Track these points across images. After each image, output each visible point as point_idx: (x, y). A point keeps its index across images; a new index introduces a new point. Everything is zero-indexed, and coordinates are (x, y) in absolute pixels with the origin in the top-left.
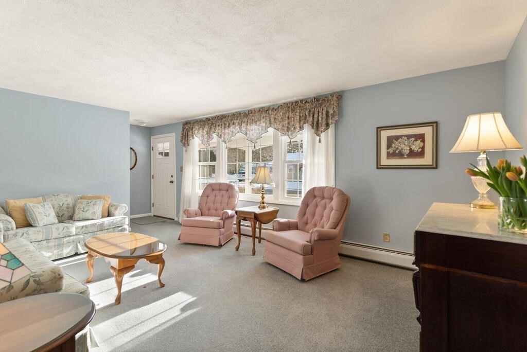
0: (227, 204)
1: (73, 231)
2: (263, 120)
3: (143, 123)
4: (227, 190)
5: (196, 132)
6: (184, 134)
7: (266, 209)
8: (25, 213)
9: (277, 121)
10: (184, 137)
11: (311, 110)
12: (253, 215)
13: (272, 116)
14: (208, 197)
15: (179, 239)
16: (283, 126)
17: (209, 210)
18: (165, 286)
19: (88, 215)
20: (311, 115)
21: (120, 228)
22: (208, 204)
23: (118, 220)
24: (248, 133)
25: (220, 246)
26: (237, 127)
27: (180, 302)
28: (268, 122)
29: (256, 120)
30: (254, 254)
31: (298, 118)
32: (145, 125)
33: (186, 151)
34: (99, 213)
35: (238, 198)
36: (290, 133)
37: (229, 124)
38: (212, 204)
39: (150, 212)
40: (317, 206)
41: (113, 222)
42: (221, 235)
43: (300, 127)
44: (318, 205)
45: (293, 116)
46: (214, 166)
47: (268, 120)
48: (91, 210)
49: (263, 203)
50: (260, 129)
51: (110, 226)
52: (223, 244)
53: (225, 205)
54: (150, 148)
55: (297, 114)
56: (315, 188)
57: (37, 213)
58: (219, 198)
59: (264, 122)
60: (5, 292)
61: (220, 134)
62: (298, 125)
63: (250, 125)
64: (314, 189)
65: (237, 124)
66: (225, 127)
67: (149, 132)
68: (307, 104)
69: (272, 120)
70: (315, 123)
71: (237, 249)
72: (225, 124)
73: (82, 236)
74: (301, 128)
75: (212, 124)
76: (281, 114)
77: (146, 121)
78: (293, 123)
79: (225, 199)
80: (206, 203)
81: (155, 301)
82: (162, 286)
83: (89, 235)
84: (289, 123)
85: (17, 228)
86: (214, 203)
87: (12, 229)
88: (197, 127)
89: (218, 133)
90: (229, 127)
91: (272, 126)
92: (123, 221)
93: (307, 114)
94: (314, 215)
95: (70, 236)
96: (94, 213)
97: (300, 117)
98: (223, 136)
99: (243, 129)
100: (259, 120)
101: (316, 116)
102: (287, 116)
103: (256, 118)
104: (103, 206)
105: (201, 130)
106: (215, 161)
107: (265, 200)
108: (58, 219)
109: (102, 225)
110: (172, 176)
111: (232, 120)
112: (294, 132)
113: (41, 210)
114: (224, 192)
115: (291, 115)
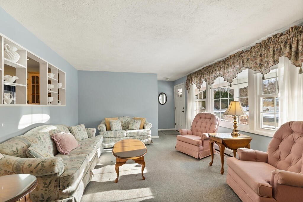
0: (210, 129)
1: (125, 134)
2: (238, 63)
3: (168, 79)
4: (210, 119)
5: (193, 80)
6: (187, 82)
7: (239, 137)
8: (110, 124)
9: (250, 61)
10: (187, 84)
11: (288, 41)
12: (221, 140)
13: (245, 57)
14: (197, 122)
15: (175, 148)
16: (256, 64)
17: (197, 131)
18: (146, 180)
19: (134, 127)
20: (288, 46)
21: (147, 136)
22: (197, 127)
23: (146, 131)
24: (225, 75)
25: (199, 159)
26: (217, 72)
27: (143, 196)
28: (241, 63)
29: (232, 64)
30: (222, 173)
31: (272, 53)
32: (168, 80)
33: (188, 93)
34: (138, 127)
35: (218, 125)
36: (263, 69)
37: (212, 71)
38: (199, 128)
39: (174, 128)
40: (294, 142)
41: (143, 132)
42: (199, 151)
43: (274, 62)
44: (296, 141)
45: (266, 52)
46: (205, 101)
47: (241, 61)
48: (135, 125)
49: (236, 131)
50: (235, 70)
51: (142, 134)
52: (201, 158)
53: (208, 129)
54: (174, 93)
55: (271, 49)
56: (292, 122)
57: (113, 125)
58: (204, 124)
59: (238, 64)
60: (28, 167)
61: (206, 79)
62: (271, 60)
63: (227, 69)
64: (290, 123)
65: (217, 70)
66: (209, 74)
67: (173, 83)
68: (283, 37)
69: (245, 61)
70: (293, 54)
71: (211, 164)
72: (210, 72)
73: (129, 138)
74: (276, 62)
75: (202, 73)
76: (254, 53)
77: (169, 78)
78: (266, 59)
79: (208, 125)
80: (196, 126)
81: (132, 189)
82: (144, 179)
83: (132, 137)
84: (261, 60)
85: (106, 130)
86: (201, 127)
87: (104, 131)
88: (194, 77)
89: (205, 79)
90: (212, 73)
91: (245, 66)
92: (148, 132)
93: (282, 47)
94: (289, 152)
95: (124, 137)
96: (136, 126)
97: (274, 51)
98: (208, 80)
99: (221, 73)
100: (234, 63)
101: (294, 46)
102: (259, 54)
103: (231, 62)
104: (141, 123)
105: (196, 79)
106: (205, 98)
107: (237, 129)
108: (122, 128)
109: (138, 133)
110: (183, 108)
111: (214, 68)
112: (267, 68)
113: (115, 123)
114: (208, 120)
115: (264, 52)
